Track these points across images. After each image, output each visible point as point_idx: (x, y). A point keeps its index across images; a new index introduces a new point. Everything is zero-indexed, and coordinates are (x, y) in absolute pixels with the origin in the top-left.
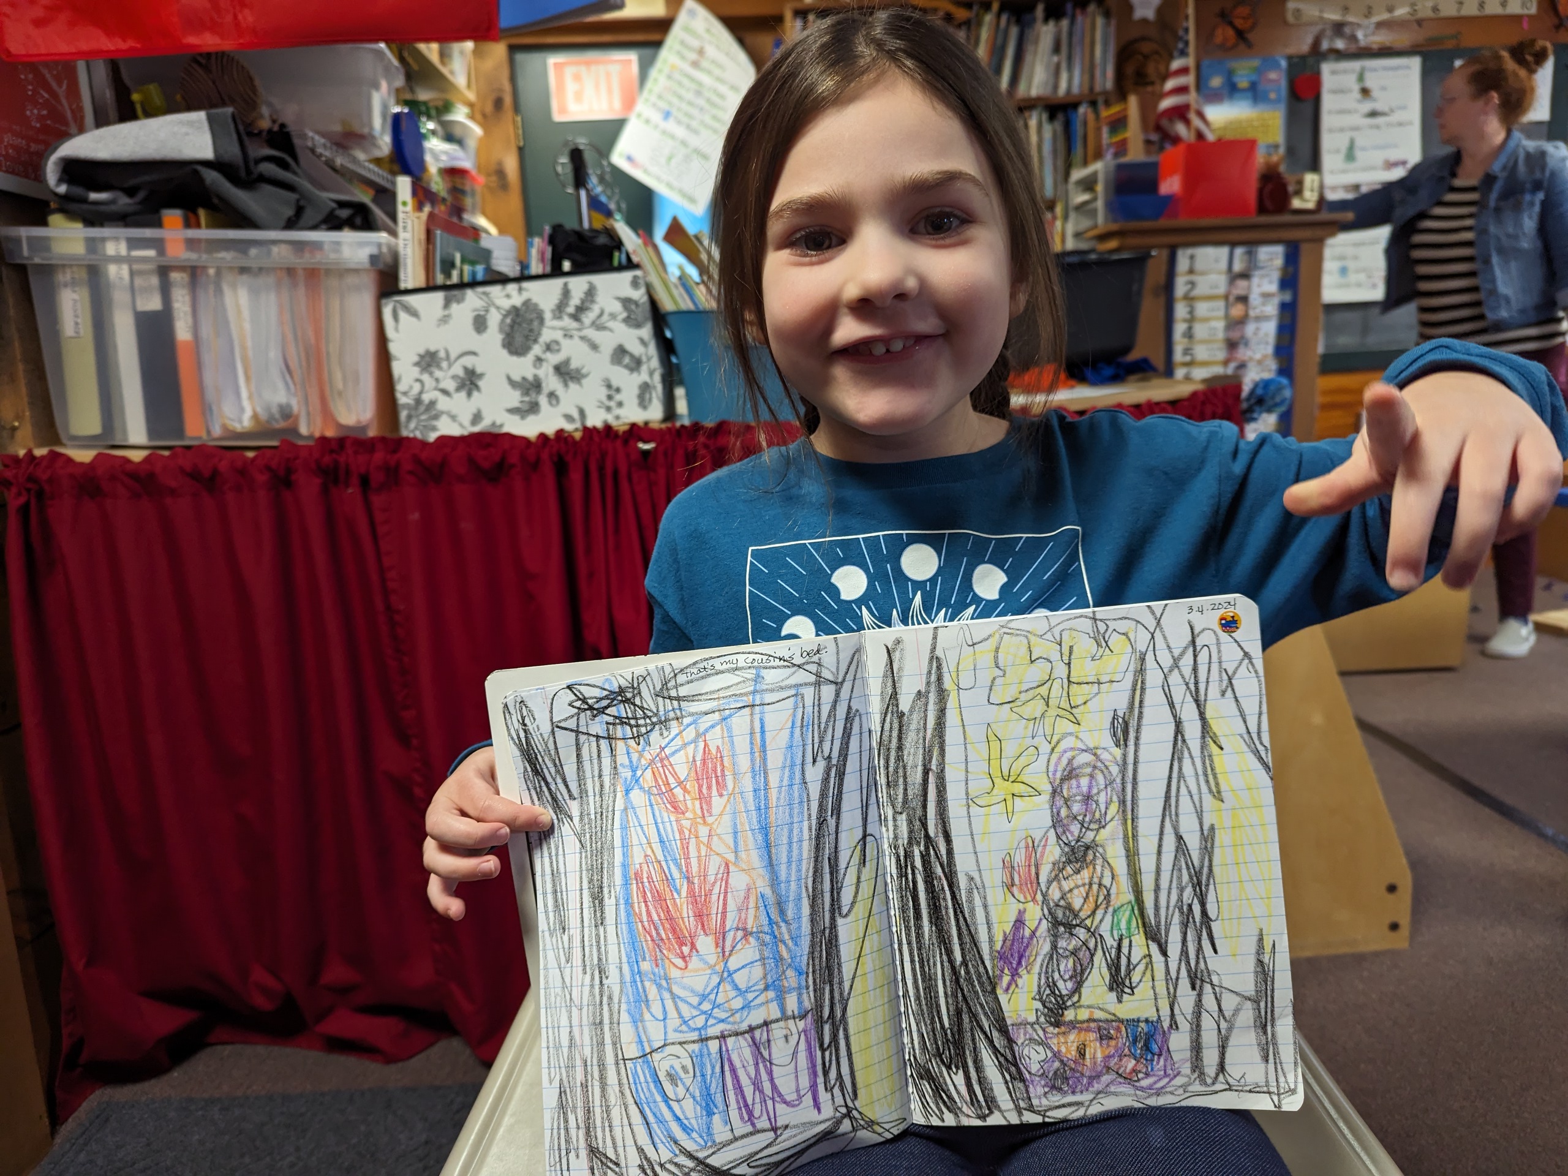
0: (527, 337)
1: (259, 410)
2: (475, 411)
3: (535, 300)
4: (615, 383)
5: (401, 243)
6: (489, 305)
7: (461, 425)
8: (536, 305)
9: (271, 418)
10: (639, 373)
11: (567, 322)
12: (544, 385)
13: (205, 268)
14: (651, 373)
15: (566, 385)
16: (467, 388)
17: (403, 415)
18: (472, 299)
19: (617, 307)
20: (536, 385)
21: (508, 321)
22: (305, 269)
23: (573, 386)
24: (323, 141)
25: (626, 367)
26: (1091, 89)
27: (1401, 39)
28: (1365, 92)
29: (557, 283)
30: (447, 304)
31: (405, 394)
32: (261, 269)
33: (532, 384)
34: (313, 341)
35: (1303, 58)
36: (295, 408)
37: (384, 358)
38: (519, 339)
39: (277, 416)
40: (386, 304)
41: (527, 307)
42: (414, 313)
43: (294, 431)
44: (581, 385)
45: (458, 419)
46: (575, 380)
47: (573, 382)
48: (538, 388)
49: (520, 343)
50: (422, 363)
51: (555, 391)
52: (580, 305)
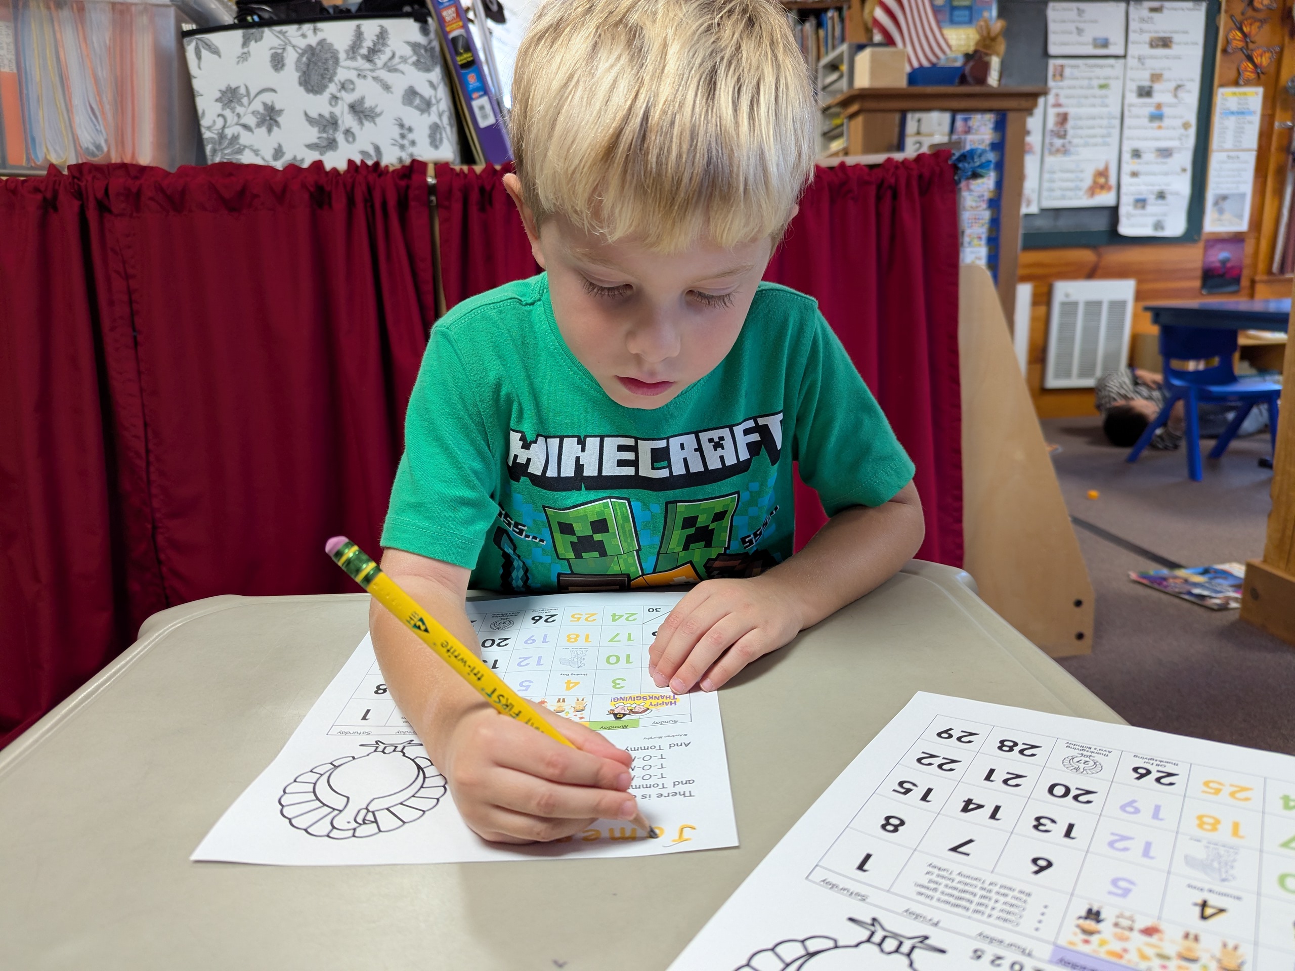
0: (323, 77)
3: (328, 41)
4: (407, 123)
6: (286, 44)
7: (263, 159)
8: (331, 45)
10: (429, 114)
11: (361, 63)
12: (340, 122)
14: (440, 116)
15: (361, 123)
16: (267, 123)
17: (208, 149)
18: (270, 37)
19: (408, 51)
20: (333, 123)
21: (304, 59)
23: (366, 123)
25: (417, 108)
29: (350, 25)
30: (245, 43)
31: (209, 128)
33: (328, 121)
38: (315, 78)
41: (322, 46)
42: (216, 51)
44: (375, 124)
45: (260, 152)
46: (369, 118)
47: (367, 120)
48: (334, 126)
49: (316, 81)
50: (224, 99)
51: (351, 128)
52: (372, 47)
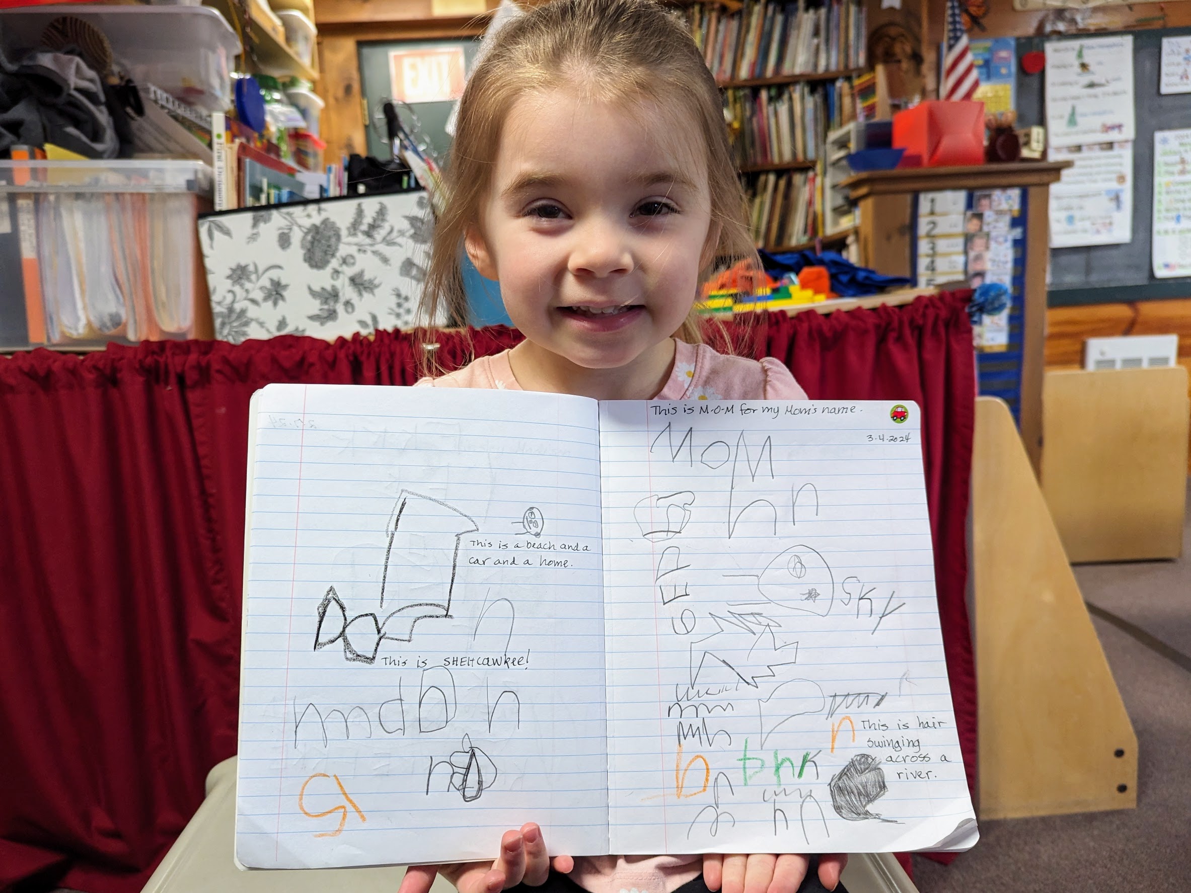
0: (325, 252)
1: (92, 319)
2: (280, 318)
3: (332, 219)
4: (404, 293)
5: (216, 171)
6: (293, 225)
7: (268, 330)
8: (334, 223)
9: (103, 325)
11: (361, 238)
12: (341, 294)
13: (46, 194)
15: (361, 294)
16: (273, 298)
17: (218, 322)
18: (277, 219)
19: (405, 225)
20: (334, 295)
21: (309, 238)
22: (132, 194)
23: (366, 295)
24: (165, 95)
25: (413, 278)
26: (846, 66)
27: (1117, 22)
28: (1084, 66)
29: (352, 204)
30: (255, 224)
31: (219, 303)
32: (92, 194)
33: (330, 294)
34: (139, 257)
35: (1029, 39)
36: (124, 317)
37: (201, 272)
38: (318, 254)
39: (109, 324)
40: (203, 224)
41: (326, 225)
42: (227, 233)
43: (123, 337)
44: (374, 294)
45: (266, 325)
46: (368, 289)
47: (366, 291)
48: (336, 298)
49: (320, 258)
50: (234, 276)
51: (351, 300)
52: (372, 223)
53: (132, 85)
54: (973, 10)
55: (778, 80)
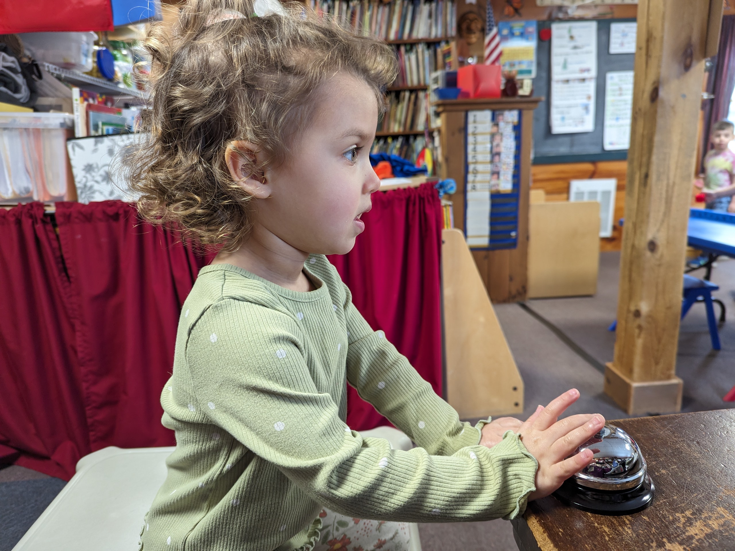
1: (15, 189)
5: (75, 118)
6: (115, 145)
7: (105, 196)
9: (21, 192)
16: (107, 180)
17: (79, 192)
18: (107, 142)
22: (33, 129)
24: (54, 67)
26: (446, 35)
27: (589, 13)
28: (572, 37)
30: (96, 143)
31: (79, 182)
32: (12, 128)
34: (38, 159)
35: (544, 22)
36: (31, 189)
37: (69, 167)
39: (24, 192)
40: (69, 144)
42: (81, 148)
43: (31, 198)
45: (103, 194)
50: (86, 169)
53: (35, 63)
54: (515, 5)
55: (410, 41)
